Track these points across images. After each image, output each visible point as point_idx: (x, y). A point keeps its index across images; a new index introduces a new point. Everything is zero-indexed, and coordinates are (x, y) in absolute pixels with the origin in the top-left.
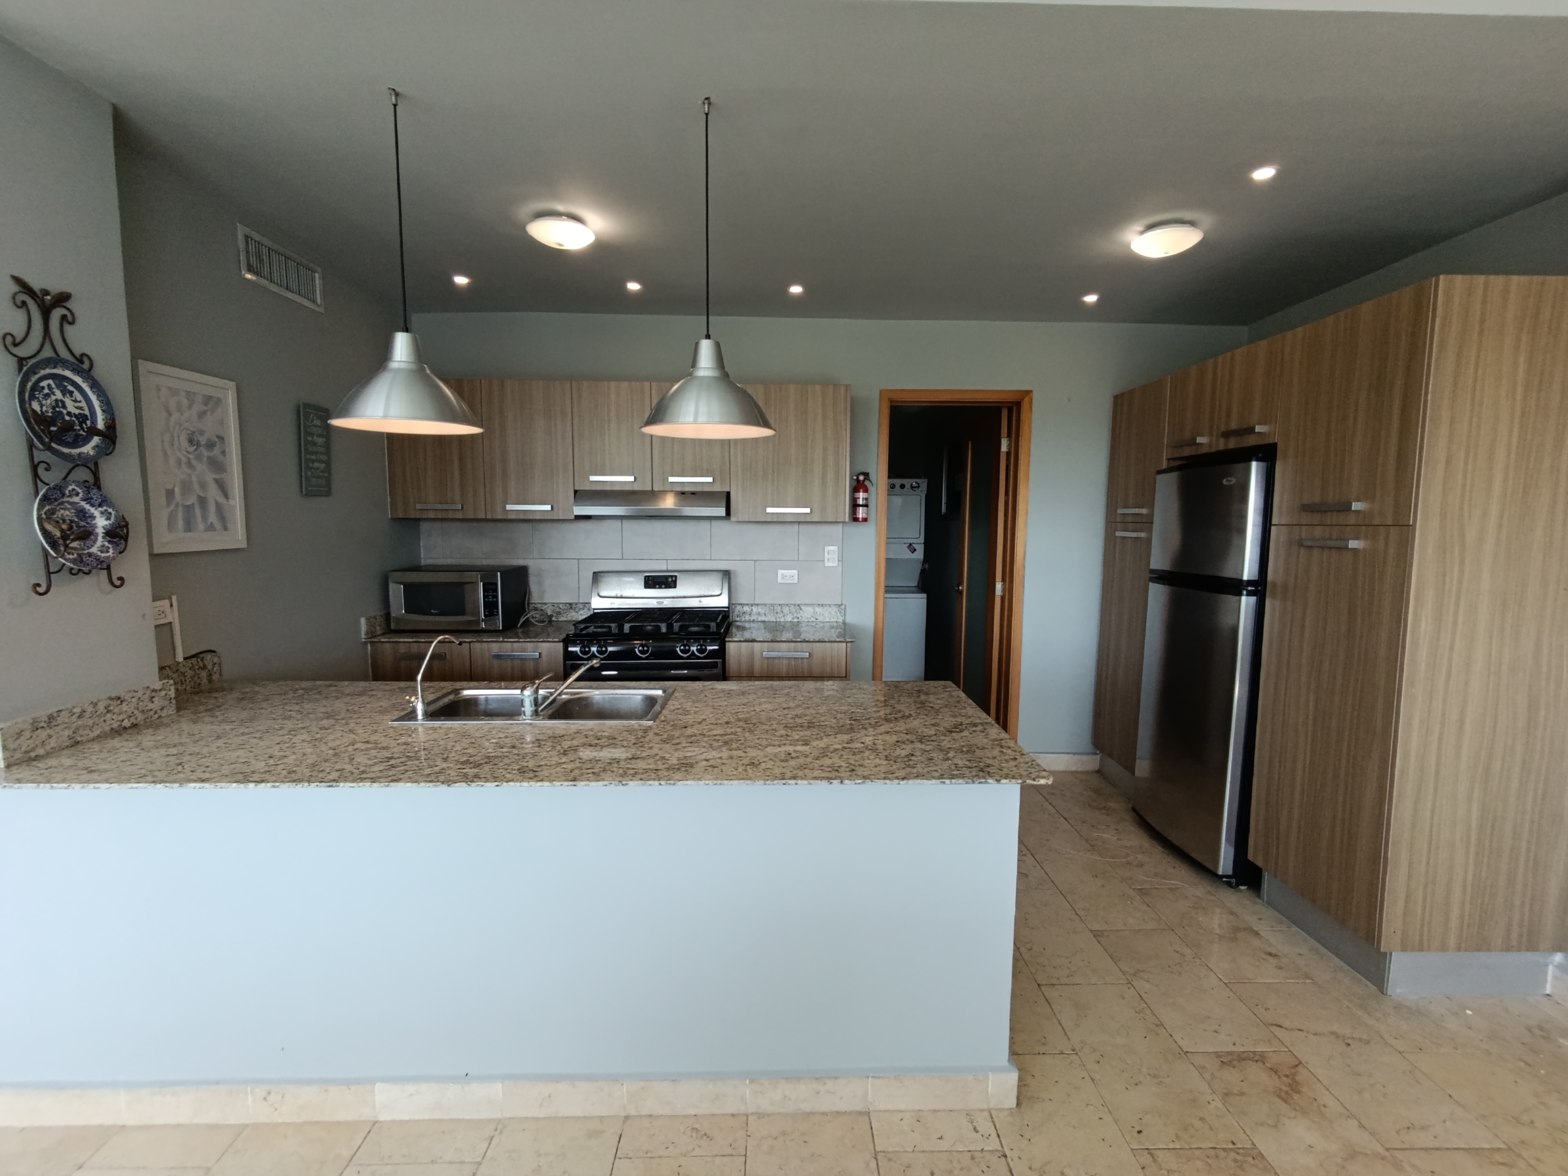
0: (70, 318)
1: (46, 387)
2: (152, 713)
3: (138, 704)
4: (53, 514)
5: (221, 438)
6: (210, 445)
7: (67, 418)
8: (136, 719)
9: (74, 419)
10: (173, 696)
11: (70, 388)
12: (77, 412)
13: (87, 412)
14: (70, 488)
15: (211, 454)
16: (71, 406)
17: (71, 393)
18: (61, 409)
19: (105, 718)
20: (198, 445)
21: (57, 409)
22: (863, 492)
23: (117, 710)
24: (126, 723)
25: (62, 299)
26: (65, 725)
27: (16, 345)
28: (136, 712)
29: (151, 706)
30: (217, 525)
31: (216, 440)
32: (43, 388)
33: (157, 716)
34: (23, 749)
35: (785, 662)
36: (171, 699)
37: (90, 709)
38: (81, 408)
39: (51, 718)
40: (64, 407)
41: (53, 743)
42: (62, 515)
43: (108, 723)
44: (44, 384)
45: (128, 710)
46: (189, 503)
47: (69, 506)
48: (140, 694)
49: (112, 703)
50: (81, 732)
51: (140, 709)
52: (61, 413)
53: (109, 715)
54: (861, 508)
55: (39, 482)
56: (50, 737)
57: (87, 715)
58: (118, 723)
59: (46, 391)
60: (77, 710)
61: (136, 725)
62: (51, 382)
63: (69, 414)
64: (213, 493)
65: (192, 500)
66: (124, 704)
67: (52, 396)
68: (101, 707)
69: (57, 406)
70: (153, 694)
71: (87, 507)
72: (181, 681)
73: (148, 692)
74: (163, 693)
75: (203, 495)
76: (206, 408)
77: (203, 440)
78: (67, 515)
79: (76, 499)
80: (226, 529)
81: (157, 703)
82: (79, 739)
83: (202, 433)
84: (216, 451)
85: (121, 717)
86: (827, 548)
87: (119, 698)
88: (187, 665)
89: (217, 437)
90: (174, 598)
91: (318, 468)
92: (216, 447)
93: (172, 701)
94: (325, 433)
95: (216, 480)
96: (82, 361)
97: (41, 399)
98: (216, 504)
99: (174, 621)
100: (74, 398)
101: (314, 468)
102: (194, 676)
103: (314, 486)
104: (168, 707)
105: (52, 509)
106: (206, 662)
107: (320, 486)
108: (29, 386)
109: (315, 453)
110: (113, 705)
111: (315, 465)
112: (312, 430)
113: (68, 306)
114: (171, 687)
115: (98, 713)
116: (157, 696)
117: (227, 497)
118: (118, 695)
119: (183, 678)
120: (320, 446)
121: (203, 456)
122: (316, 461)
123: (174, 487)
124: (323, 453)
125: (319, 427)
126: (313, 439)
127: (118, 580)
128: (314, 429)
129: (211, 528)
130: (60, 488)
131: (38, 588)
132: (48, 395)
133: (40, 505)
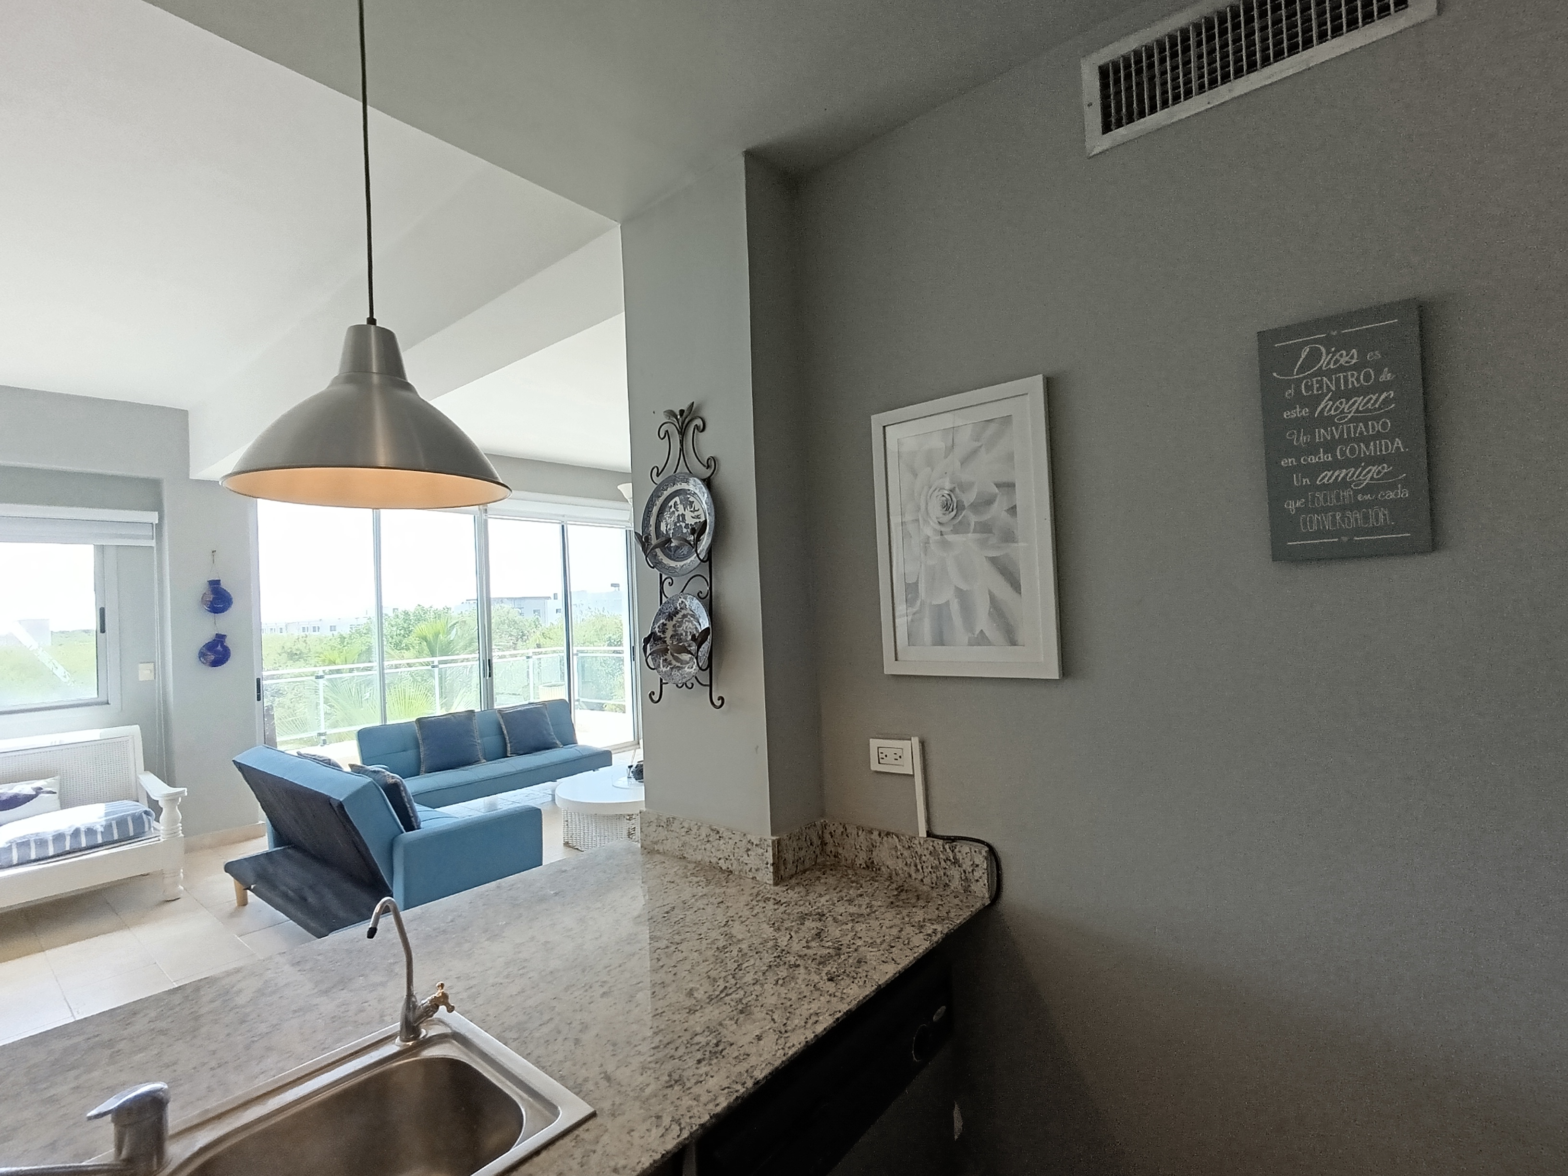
0: (702, 427)
1: (673, 506)
2: (747, 868)
3: (734, 849)
4: (679, 627)
5: (1008, 487)
6: (984, 503)
7: (685, 531)
10: (771, 861)
11: (692, 499)
14: (680, 601)
16: (690, 518)
18: (681, 523)
19: (706, 847)
20: (960, 507)
25: (691, 411)
26: (676, 835)
27: (656, 475)
28: (732, 857)
29: (745, 858)
30: (994, 633)
31: (997, 491)
32: (671, 507)
33: (751, 875)
38: (699, 517)
39: (669, 821)
40: (684, 520)
43: (708, 853)
44: (672, 503)
45: (725, 850)
46: (941, 601)
48: (737, 838)
49: (711, 833)
50: (686, 848)
51: (736, 855)
52: (683, 527)
53: (708, 845)
55: (662, 596)
57: (692, 834)
58: (716, 859)
59: (673, 509)
60: (686, 825)
61: (731, 872)
63: (687, 526)
64: (989, 582)
65: (946, 596)
66: (722, 841)
67: (676, 512)
68: (703, 833)
69: (679, 521)
70: (750, 846)
72: (916, 865)
73: (745, 841)
74: (760, 851)
75: (964, 587)
76: (977, 444)
80: (1013, 643)
81: (753, 860)
82: (685, 855)
83: (964, 487)
84: (998, 510)
85: (719, 854)
88: (925, 846)
89: (998, 485)
90: (915, 741)
91: (1344, 484)
92: (996, 505)
93: (769, 865)
94: (1387, 376)
95: (993, 561)
96: (708, 467)
97: (667, 518)
98: (993, 599)
99: (915, 775)
100: (692, 509)
101: (1320, 488)
102: (937, 867)
103: (1321, 533)
104: (764, 872)
105: (674, 622)
106: (959, 856)
107: (1359, 531)
108: (655, 510)
109: (1329, 447)
110: (714, 837)
111: (1327, 477)
112: (1309, 388)
113: (700, 415)
114: (768, 848)
115: (701, 838)
116: (753, 851)
117: (1016, 586)
118: (718, 829)
119: (918, 861)
120: (1353, 420)
121: (969, 524)
122: (1335, 465)
123: (918, 580)
124: (1378, 436)
125: (1342, 369)
126: (1312, 412)
127: (719, 700)
128: (1320, 382)
129: (982, 640)
130: (673, 602)
131: (653, 696)
132: (673, 512)
133: (656, 619)
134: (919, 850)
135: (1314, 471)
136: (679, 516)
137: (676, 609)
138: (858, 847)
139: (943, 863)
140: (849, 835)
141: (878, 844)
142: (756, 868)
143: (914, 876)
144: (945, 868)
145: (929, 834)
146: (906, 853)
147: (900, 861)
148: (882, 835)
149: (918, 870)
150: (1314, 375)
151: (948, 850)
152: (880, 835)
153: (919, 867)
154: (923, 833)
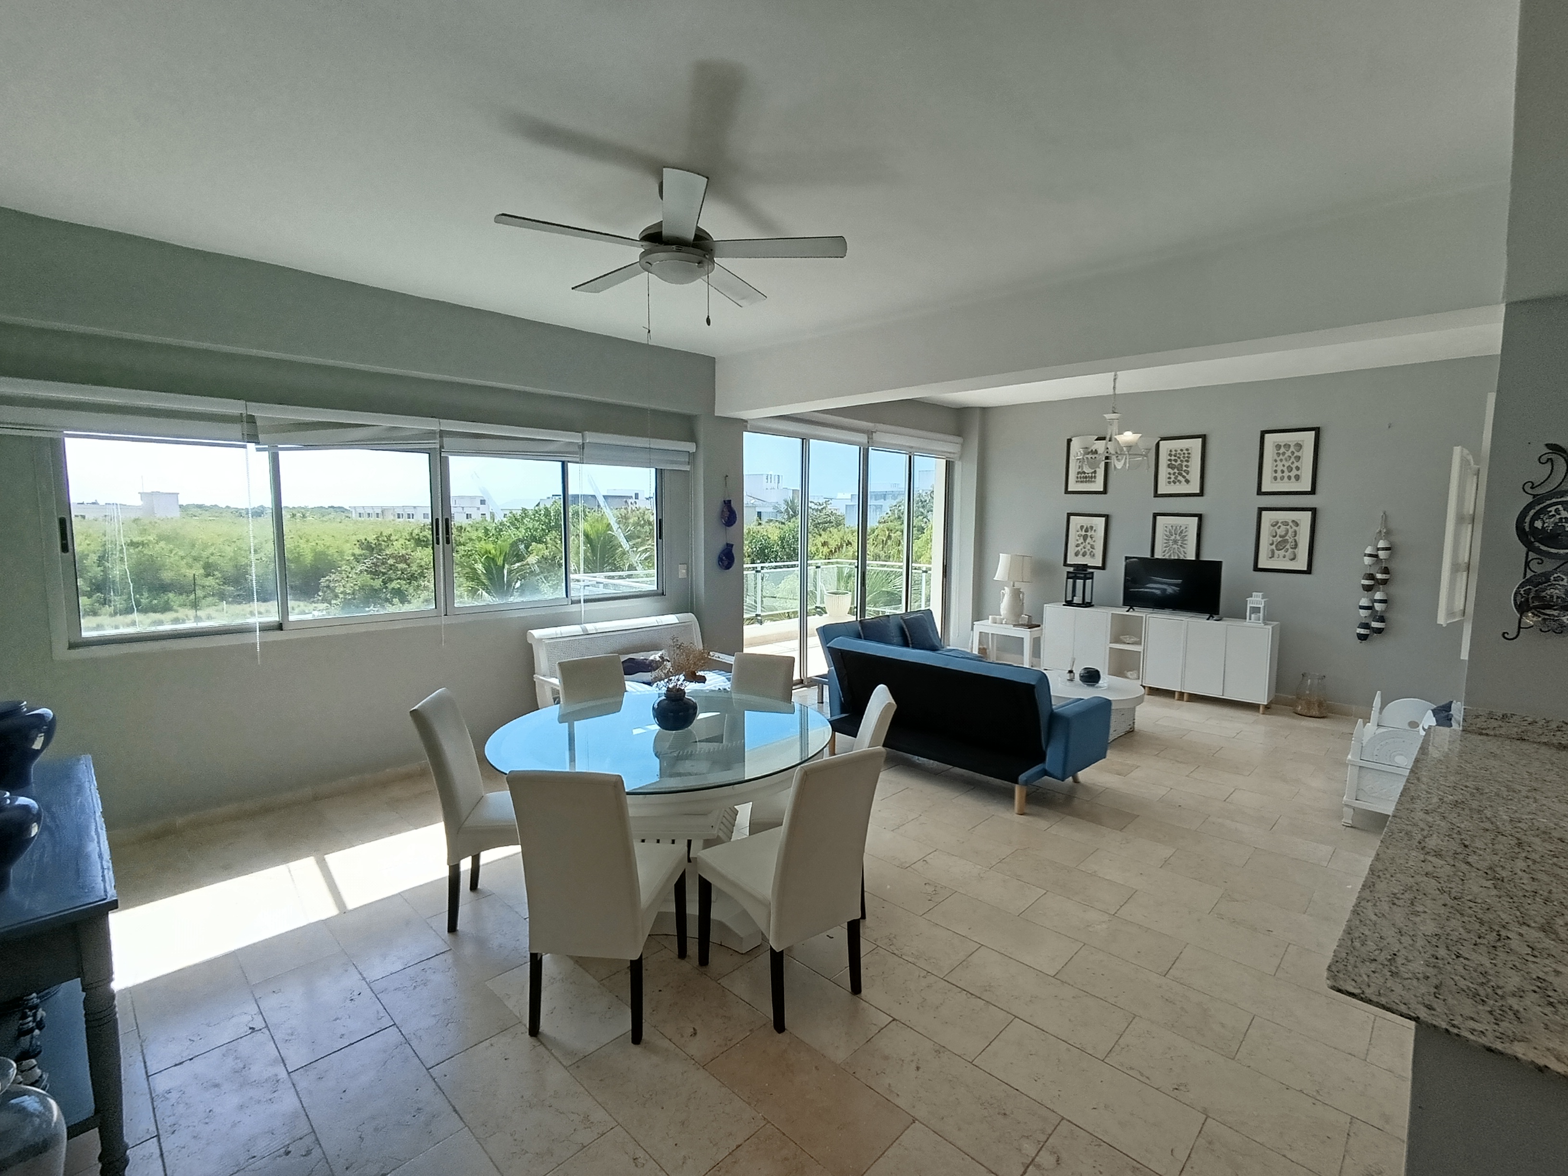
1: (1554, 511)
4: (1542, 591)
14: (1556, 575)
19: (1555, 734)
26: (1516, 725)
27: (1532, 487)
32: (1551, 511)
34: (1477, 726)
37: (1542, 722)
39: (1504, 716)
41: (1502, 731)
42: (1551, 593)
43: (1557, 738)
44: (1553, 509)
50: (1529, 734)
53: (1559, 733)
55: (1528, 569)
56: (1501, 727)
57: (1538, 725)
59: (1553, 513)
60: (1530, 719)
62: (1560, 507)
67: (1557, 515)
68: (1554, 726)
82: (1527, 738)
97: (1544, 519)
105: (1537, 588)
108: (1532, 512)
115: (1550, 728)
130: (1546, 576)
131: (1506, 635)
132: (1554, 516)
133: (1522, 586)
136: (1561, 519)
137: (1549, 580)
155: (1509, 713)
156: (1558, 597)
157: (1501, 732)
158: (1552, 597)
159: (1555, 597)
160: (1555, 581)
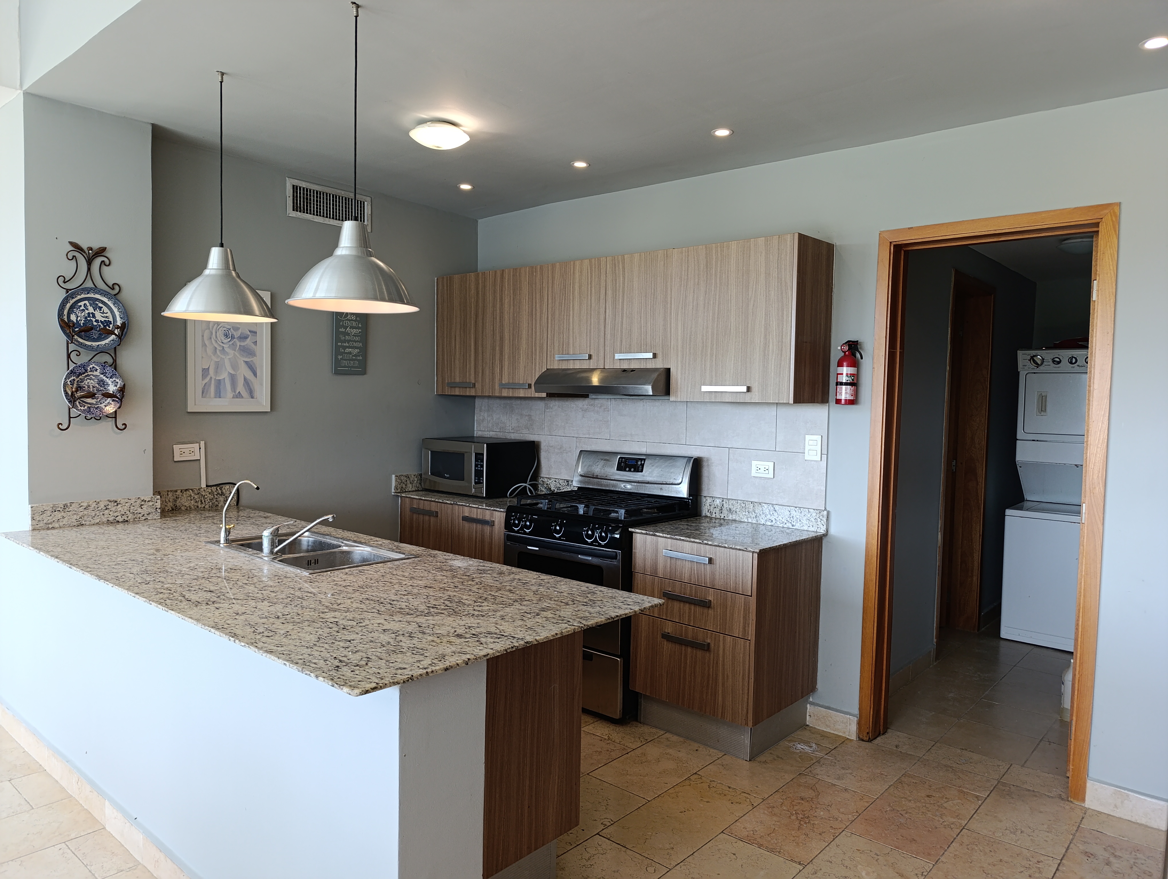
0: (107, 262)
1: (83, 306)
2: (140, 515)
3: (130, 507)
4: (82, 382)
5: (254, 332)
6: (243, 338)
7: (95, 323)
8: (127, 517)
9: (100, 324)
10: (159, 507)
11: (100, 305)
12: (103, 319)
13: (111, 319)
14: (91, 366)
15: (243, 344)
16: (99, 316)
17: (100, 308)
18: (91, 318)
19: (104, 513)
20: (233, 337)
21: (89, 319)
22: (848, 366)
23: (113, 509)
24: (119, 519)
25: (101, 251)
26: (75, 512)
27: (65, 282)
28: (128, 512)
29: (140, 510)
30: (244, 393)
31: (249, 333)
32: (81, 306)
33: (144, 518)
34: (45, 522)
35: (688, 565)
36: (157, 509)
37: (94, 504)
38: (107, 317)
39: (65, 506)
40: (94, 316)
41: (65, 521)
42: (88, 383)
43: (106, 516)
44: (82, 303)
45: (122, 510)
46: (221, 378)
47: (94, 378)
48: (132, 501)
49: (110, 504)
50: (85, 518)
51: (131, 511)
52: (92, 321)
53: (107, 511)
54: (844, 387)
55: (70, 361)
56: (63, 517)
57: (91, 508)
58: (113, 518)
59: (82, 308)
60: (85, 504)
61: (127, 521)
62: (86, 302)
63: (97, 321)
64: (244, 371)
65: (223, 376)
66: (119, 506)
67: (86, 310)
68: (102, 505)
69: (89, 316)
70: (143, 503)
71: (104, 378)
72: (201, 501)
73: (139, 501)
74: (151, 504)
75: (232, 372)
77: (237, 334)
78: (91, 383)
79: (97, 373)
80: (252, 397)
81: (145, 509)
82: (84, 523)
83: (236, 329)
84: (248, 342)
85: (116, 514)
86: (808, 437)
87: (116, 502)
88: (207, 491)
89: (250, 331)
90: (202, 443)
91: (350, 353)
92: (249, 339)
93: (157, 510)
94: (360, 326)
95: (246, 362)
96: (113, 289)
97: (77, 313)
98: (245, 379)
99: (201, 459)
100: (102, 312)
101: (346, 353)
102: (212, 499)
103: (345, 367)
104: (154, 514)
105: (78, 379)
106: (224, 491)
107: (352, 367)
108: (68, 306)
109: (349, 341)
110: (111, 505)
111: (347, 350)
112: (345, 323)
113: (107, 255)
114: (158, 501)
115: (100, 508)
116: (146, 505)
117: (255, 374)
118: (115, 499)
119: (203, 499)
120: (353, 335)
121: (237, 346)
122: (349, 347)
123: (209, 367)
124: (357, 341)
125: (352, 320)
126: (346, 330)
127: (123, 425)
128: (348, 322)
129: (239, 396)
130: (84, 366)
131: (60, 426)
132: (83, 310)
133: (68, 377)
134: (204, 494)
135: (345, 348)
136: (89, 313)
137: (86, 371)
138: (167, 501)
139: (215, 496)
140: (162, 496)
141: (180, 497)
142: (147, 513)
143: (200, 506)
144: (217, 498)
145: (207, 486)
146: (196, 497)
147: (193, 501)
148: (183, 491)
149: (202, 503)
150: (346, 320)
151: (219, 490)
152: (181, 492)
153: (203, 501)
154: (203, 485)
155: (68, 502)
156: (93, 387)
157: (64, 523)
158: (89, 387)
159: (91, 387)
160: (91, 371)
